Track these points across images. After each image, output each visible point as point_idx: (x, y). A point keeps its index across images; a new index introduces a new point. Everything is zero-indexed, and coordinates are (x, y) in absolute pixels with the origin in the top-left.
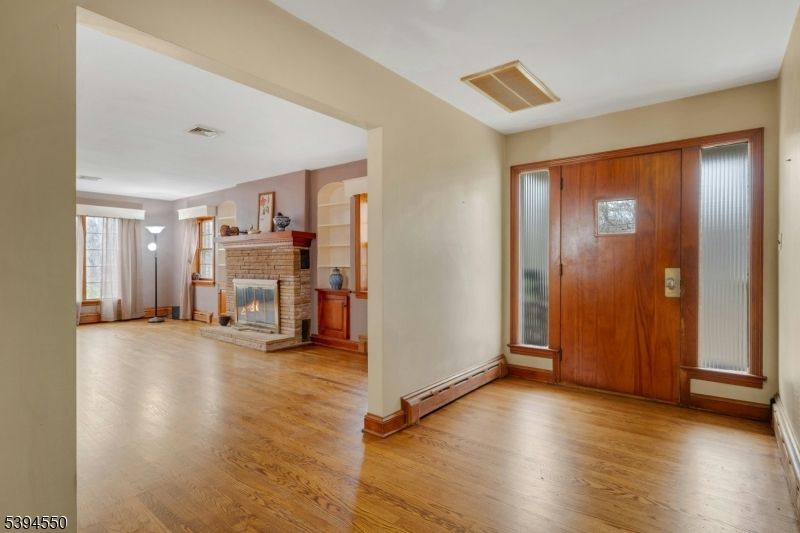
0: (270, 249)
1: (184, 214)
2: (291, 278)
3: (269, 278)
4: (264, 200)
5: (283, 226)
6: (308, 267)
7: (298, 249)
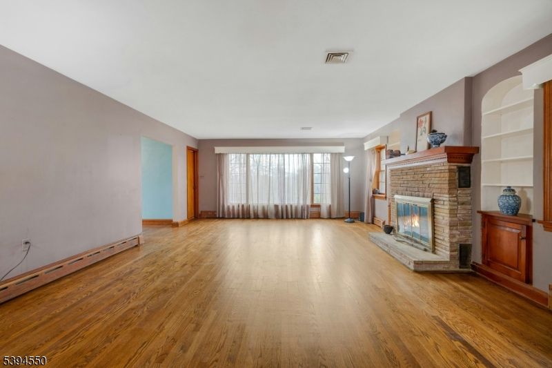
0: (425, 167)
1: (368, 146)
2: (446, 197)
3: (424, 196)
4: (422, 122)
5: (438, 144)
6: (469, 186)
7: (454, 166)
